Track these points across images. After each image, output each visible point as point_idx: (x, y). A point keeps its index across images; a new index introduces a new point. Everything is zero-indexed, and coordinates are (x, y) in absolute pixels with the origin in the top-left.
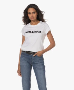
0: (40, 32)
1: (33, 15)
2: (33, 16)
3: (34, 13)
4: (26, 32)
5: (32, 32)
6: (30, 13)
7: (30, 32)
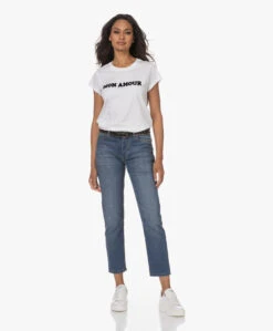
0: (139, 83)
3: (127, 32)
4: (105, 87)
5: (120, 85)
6: (117, 32)
7: (114, 85)
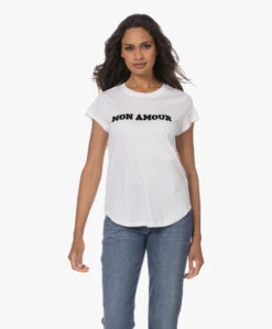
0: (168, 118)
1: (141, 54)
2: (142, 59)
3: (145, 45)
4: (115, 119)
5: (139, 118)
6: (131, 48)
7: (129, 117)
